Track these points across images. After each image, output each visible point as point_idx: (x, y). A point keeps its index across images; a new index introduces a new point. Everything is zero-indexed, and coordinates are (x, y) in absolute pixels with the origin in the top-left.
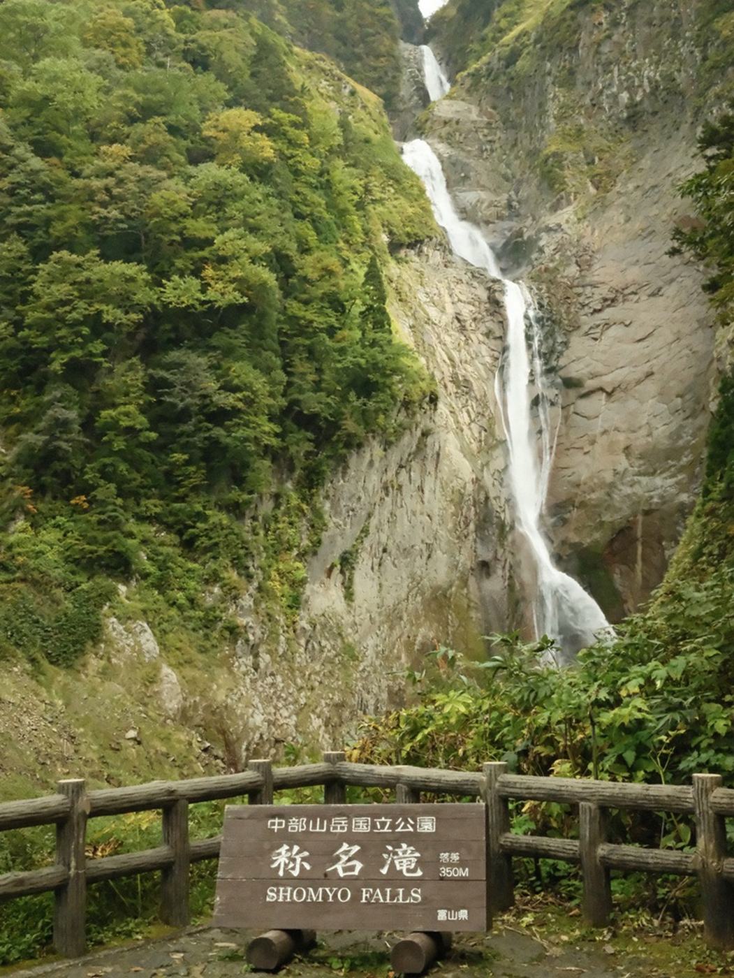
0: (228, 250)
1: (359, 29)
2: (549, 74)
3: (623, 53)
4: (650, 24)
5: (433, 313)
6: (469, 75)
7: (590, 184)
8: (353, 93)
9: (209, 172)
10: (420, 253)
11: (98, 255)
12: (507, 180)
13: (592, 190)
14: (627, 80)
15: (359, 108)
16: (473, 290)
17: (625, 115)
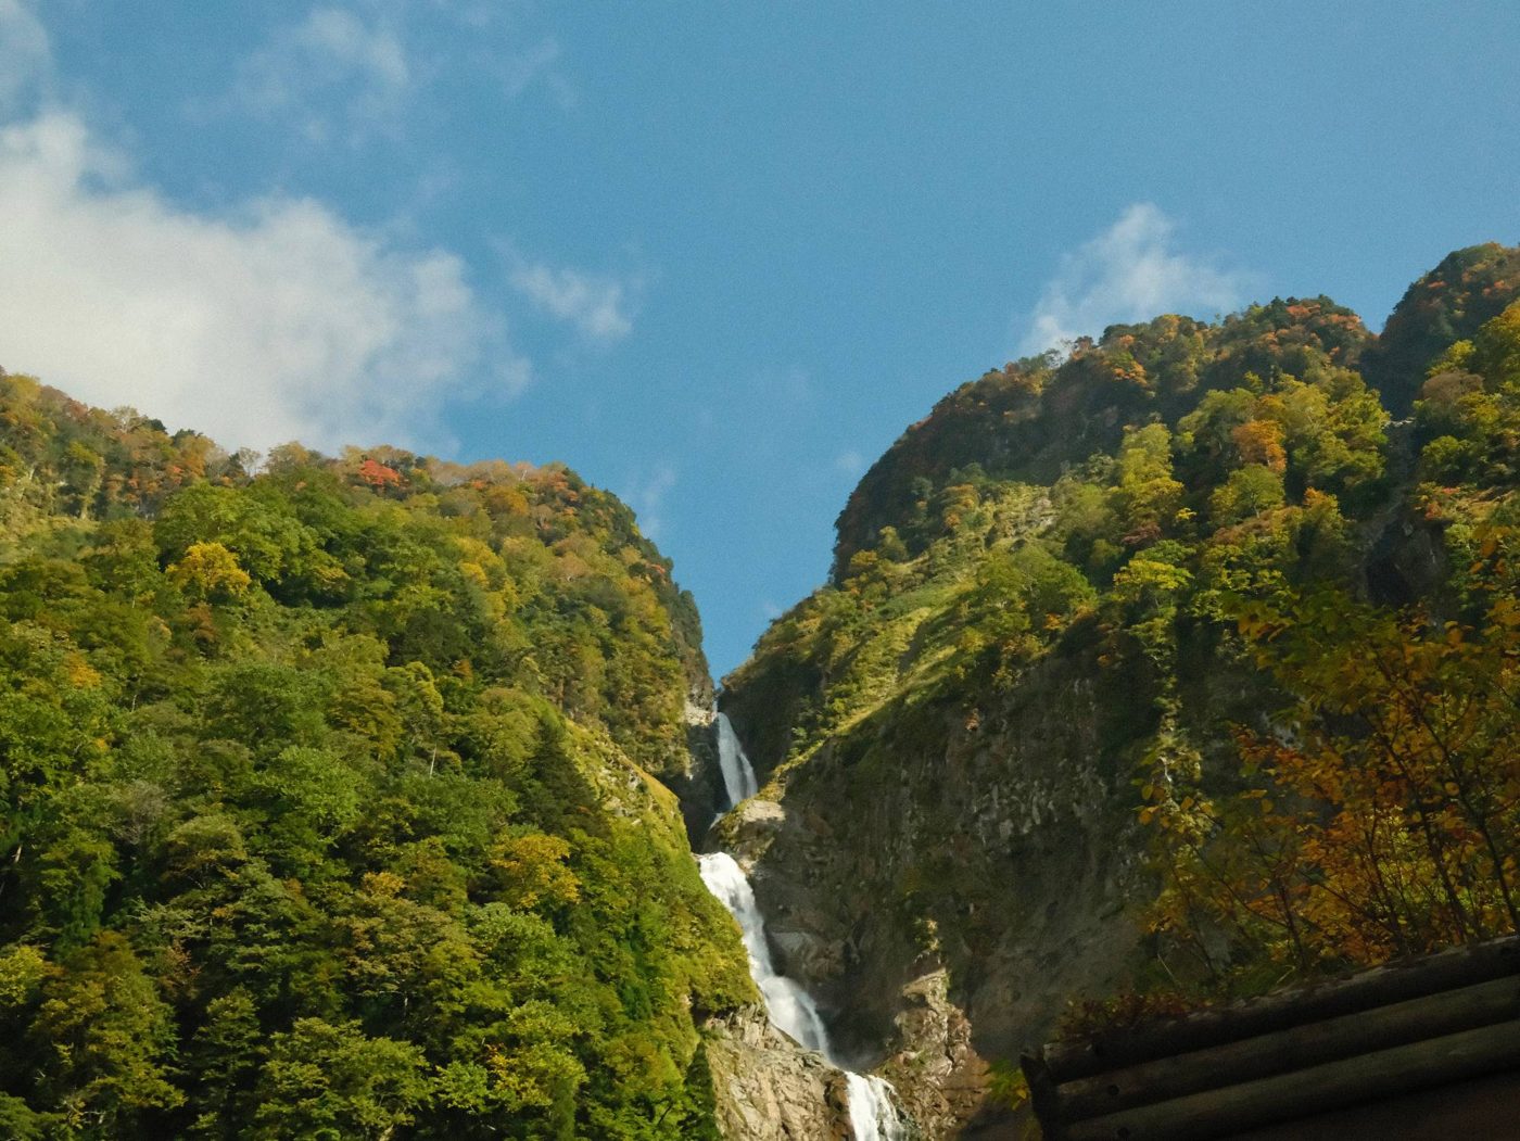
0: (523, 1029)
1: (633, 684)
2: (906, 783)
3: (1004, 769)
4: (1038, 736)
5: (752, 1116)
6: (791, 769)
7: (962, 941)
8: (642, 788)
9: (498, 916)
10: (732, 1025)
11: (359, 1028)
12: (843, 920)
13: (967, 950)
14: (1009, 805)
15: (650, 809)
16: (805, 1085)
17: (1008, 851)
